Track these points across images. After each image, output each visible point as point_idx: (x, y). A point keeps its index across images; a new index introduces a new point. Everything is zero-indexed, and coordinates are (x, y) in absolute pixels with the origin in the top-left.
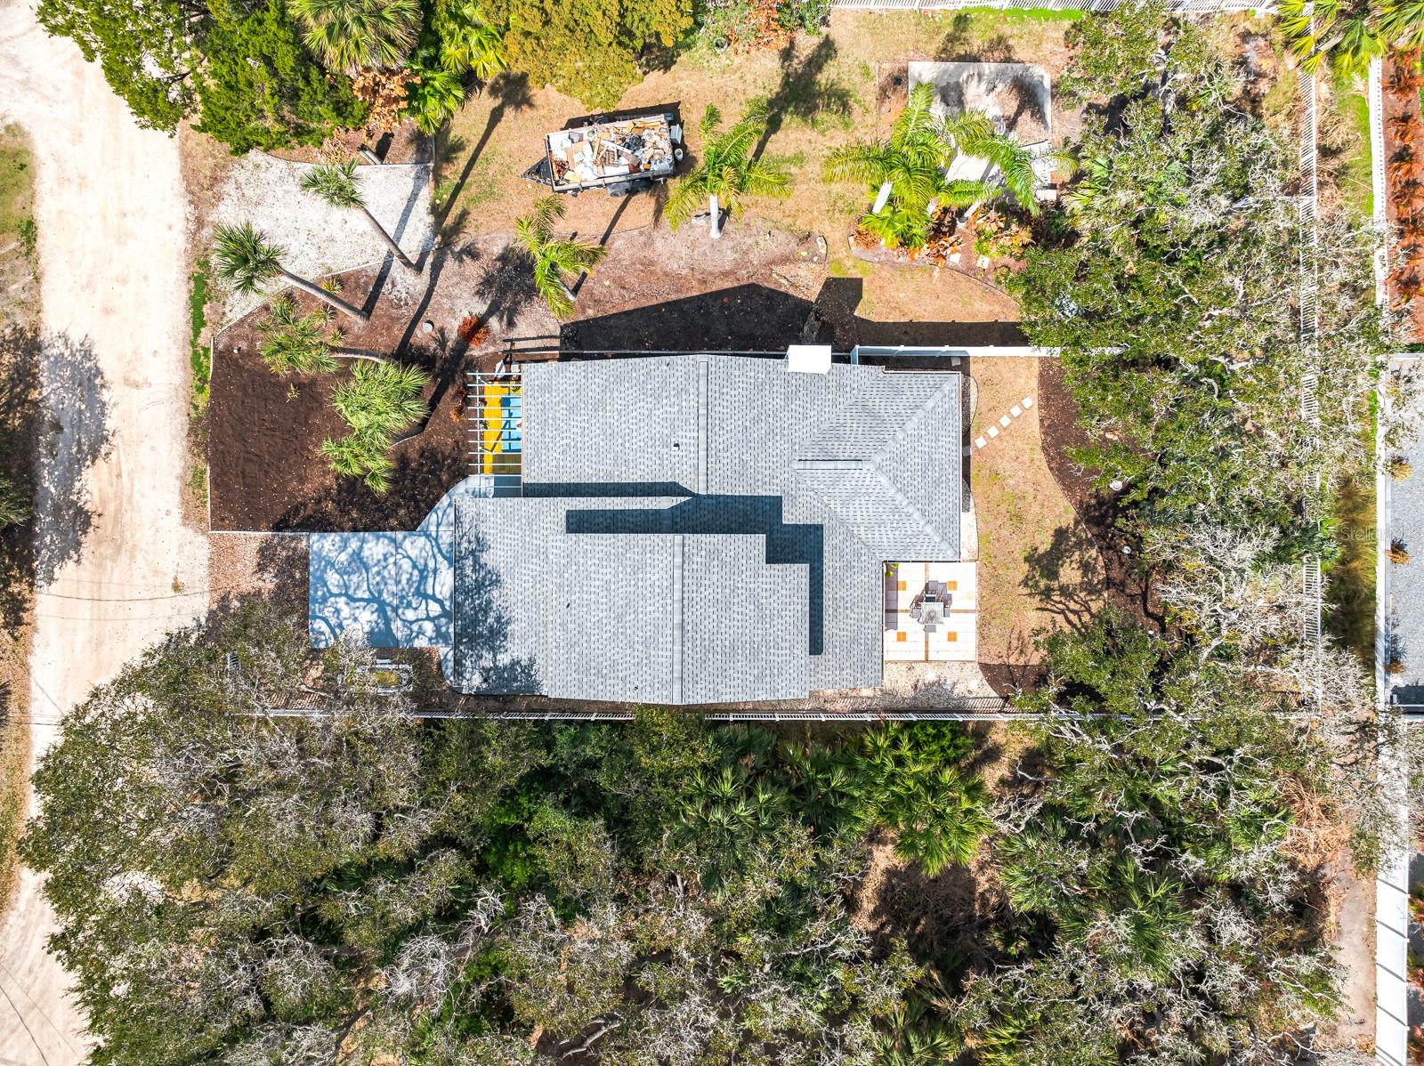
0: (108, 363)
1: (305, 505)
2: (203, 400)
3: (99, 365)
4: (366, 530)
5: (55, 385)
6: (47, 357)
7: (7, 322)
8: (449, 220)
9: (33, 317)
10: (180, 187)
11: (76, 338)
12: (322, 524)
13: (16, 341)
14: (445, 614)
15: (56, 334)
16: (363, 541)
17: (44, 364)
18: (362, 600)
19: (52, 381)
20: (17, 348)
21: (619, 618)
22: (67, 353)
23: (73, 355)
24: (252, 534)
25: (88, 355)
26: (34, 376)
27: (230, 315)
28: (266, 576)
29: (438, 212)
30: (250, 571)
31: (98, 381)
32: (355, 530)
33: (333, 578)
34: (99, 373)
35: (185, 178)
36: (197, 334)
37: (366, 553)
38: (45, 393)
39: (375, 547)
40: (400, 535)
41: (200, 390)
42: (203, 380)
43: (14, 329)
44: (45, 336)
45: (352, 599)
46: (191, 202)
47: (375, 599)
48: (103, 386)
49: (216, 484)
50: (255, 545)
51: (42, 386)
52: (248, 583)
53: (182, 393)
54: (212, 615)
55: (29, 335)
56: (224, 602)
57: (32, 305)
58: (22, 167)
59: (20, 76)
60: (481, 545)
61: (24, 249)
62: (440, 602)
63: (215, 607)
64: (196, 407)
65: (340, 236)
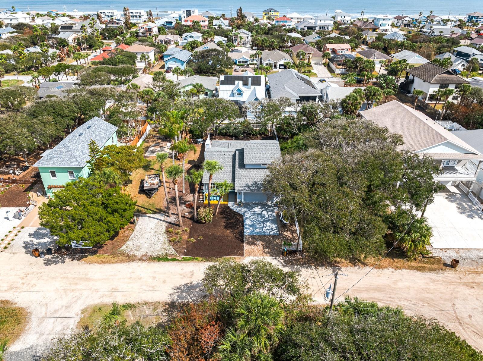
0: (183, 282)
1: (235, 236)
2: (199, 258)
3: (183, 284)
4: (243, 224)
5: (189, 297)
6: (177, 300)
7: (160, 314)
8: (157, 211)
9: (161, 305)
10: (126, 264)
11: (172, 291)
12: (242, 233)
13: (169, 311)
14: (266, 210)
15: (169, 297)
16: (246, 224)
17: (180, 301)
18: (263, 225)
19: (187, 298)
20: (172, 311)
21: (262, 151)
22: (177, 294)
23: (178, 292)
24: (245, 247)
25: (179, 288)
26: (184, 304)
27: (173, 253)
28: (258, 243)
29: (155, 213)
30: (257, 247)
31: (189, 285)
32: (243, 226)
33: (258, 230)
34: (186, 284)
35: (124, 262)
36: (177, 260)
37: (250, 224)
38: (191, 301)
39: (248, 222)
40: (244, 218)
41: (197, 259)
42: (193, 259)
43: (164, 312)
44: (169, 300)
45: (264, 226)
46: (133, 261)
47: (263, 222)
48: (191, 283)
49: (228, 255)
50: (248, 246)
51: (188, 302)
52: (260, 247)
53: (197, 263)
54: (271, 256)
55: (167, 307)
56: (266, 253)
57: (156, 305)
58: (100, 309)
59: (64, 308)
60: (246, 185)
61: (133, 309)
62: (262, 211)
63: (268, 255)
64: (202, 260)
65: (155, 230)
